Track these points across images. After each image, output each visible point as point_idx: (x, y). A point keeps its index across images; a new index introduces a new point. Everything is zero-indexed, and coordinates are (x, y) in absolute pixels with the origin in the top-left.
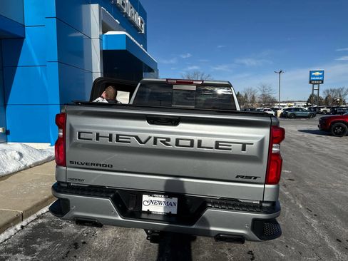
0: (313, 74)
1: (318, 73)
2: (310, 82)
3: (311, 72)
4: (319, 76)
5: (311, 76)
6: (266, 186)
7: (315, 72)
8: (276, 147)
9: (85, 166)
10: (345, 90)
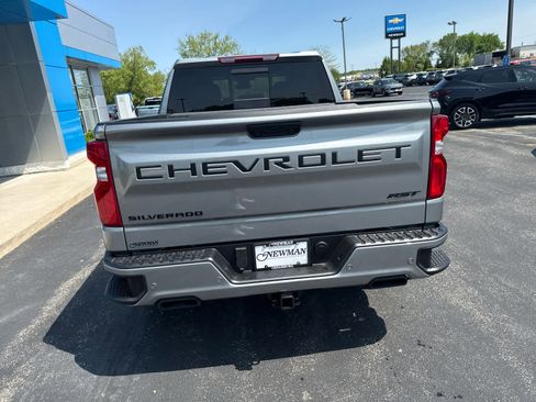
0: (390, 21)
1: (397, 20)
2: (387, 37)
3: (387, 18)
4: (399, 24)
5: (387, 25)
6: (428, 202)
7: (392, 17)
8: (440, 146)
9: (156, 220)
10: (430, 46)
